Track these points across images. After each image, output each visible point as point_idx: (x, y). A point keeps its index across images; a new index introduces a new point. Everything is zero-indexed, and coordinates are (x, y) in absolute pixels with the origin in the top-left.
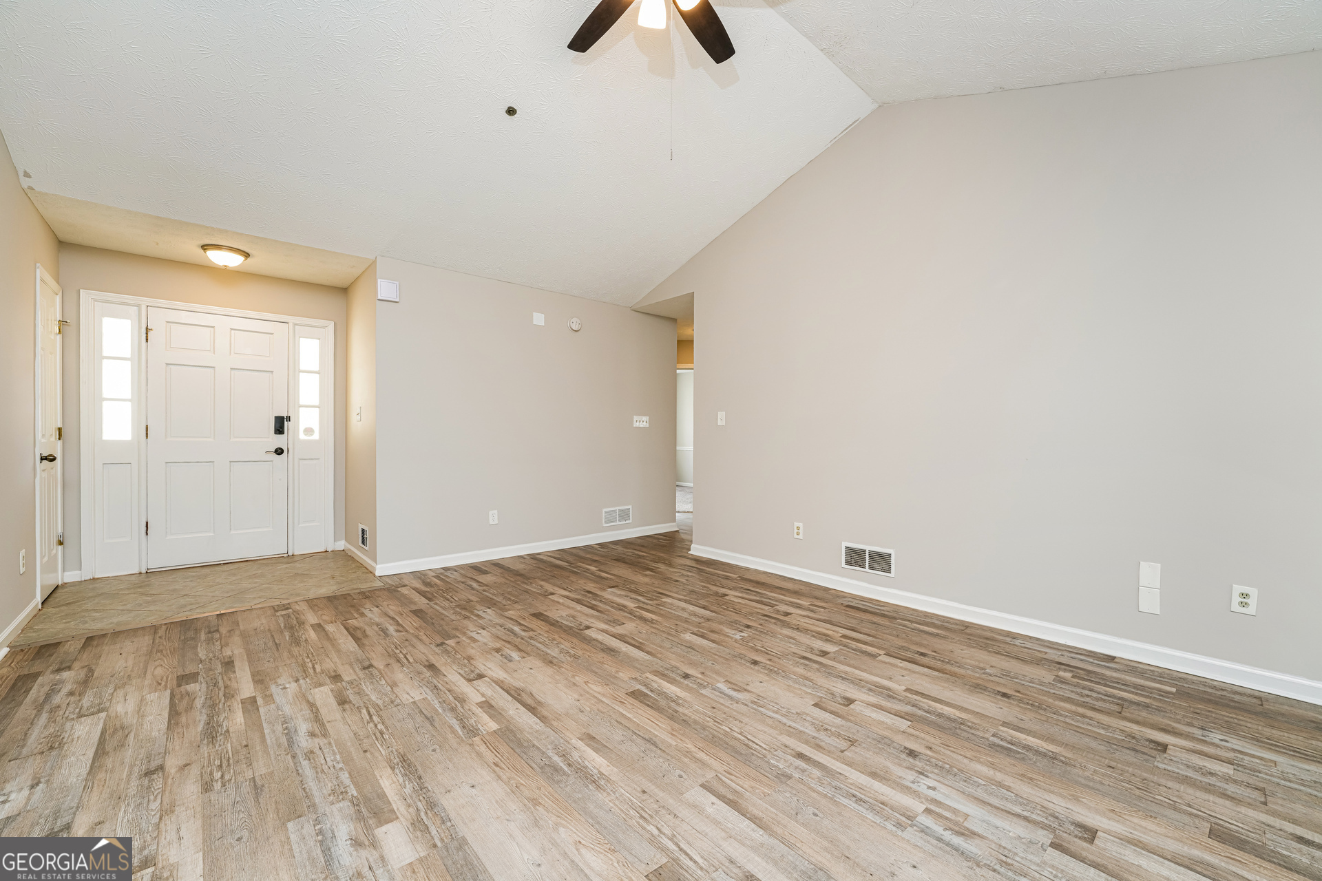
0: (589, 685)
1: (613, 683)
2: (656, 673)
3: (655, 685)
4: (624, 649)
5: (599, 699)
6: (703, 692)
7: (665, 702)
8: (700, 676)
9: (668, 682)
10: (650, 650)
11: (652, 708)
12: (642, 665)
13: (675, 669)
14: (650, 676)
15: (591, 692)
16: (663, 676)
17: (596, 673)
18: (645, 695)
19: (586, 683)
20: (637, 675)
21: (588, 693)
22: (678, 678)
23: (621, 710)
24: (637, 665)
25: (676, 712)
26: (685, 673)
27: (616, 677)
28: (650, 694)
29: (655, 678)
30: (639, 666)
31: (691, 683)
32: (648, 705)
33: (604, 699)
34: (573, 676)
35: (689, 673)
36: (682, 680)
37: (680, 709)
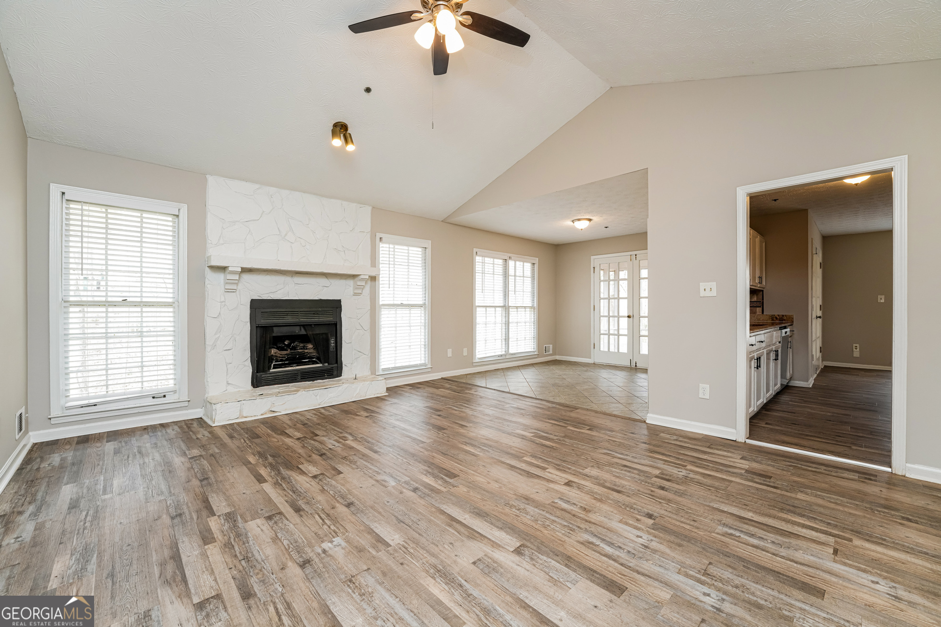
0: (486, 481)
1: (469, 483)
2: (438, 492)
3: (440, 482)
4: (467, 516)
5: (476, 472)
6: (407, 479)
7: (435, 472)
8: (404, 490)
9: (430, 485)
10: (442, 517)
11: (443, 468)
12: (449, 499)
13: (423, 496)
14: (442, 489)
15: (483, 477)
16: (433, 490)
17: (484, 490)
18: (446, 476)
19: (489, 483)
20: (453, 490)
21: (484, 476)
22: (422, 488)
23: (461, 467)
24: (453, 499)
25: (429, 467)
26: (415, 493)
27: (468, 487)
28: (444, 476)
29: (439, 487)
30: (451, 497)
31: (413, 485)
32: (445, 470)
33: (473, 472)
34: (500, 487)
35: (412, 492)
36: (419, 486)
37: (426, 468)
